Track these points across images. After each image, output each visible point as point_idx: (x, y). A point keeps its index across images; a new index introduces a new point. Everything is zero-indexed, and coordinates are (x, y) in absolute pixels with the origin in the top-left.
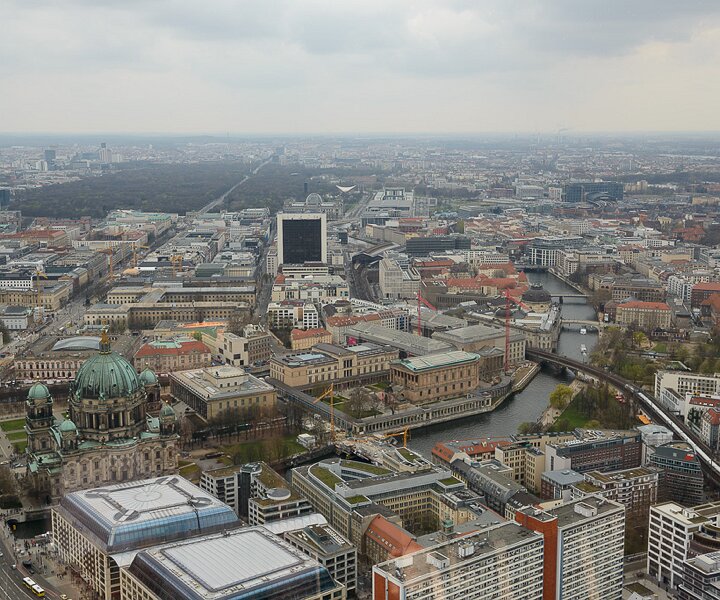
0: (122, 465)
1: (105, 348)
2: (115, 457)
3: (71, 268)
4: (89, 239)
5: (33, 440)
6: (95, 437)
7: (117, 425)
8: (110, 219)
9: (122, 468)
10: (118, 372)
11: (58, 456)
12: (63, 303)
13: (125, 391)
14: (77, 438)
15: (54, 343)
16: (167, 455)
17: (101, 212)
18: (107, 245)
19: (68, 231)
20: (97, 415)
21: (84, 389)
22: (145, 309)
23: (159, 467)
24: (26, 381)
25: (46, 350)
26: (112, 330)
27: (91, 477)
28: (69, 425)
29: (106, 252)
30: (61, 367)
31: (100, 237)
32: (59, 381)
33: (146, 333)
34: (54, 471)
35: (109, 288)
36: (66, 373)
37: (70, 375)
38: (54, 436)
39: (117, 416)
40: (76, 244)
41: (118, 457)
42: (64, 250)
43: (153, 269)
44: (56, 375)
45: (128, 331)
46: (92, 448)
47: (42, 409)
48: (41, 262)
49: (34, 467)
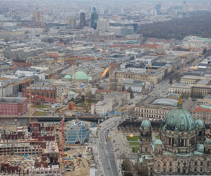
0: (183, 166)
1: (179, 106)
2: (180, 161)
3: (164, 64)
4: (174, 50)
5: (141, 147)
6: (171, 150)
7: (182, 146)
8: (185, 41)
9: (183, 168)
10: (185, 119)
11: (153, 157)
12: (159, 81)
13: (188, 128)
14: (163, 149)
15: (153, 101)
16: (206, 165)
17: (180, 37)
18: (183, 53)
19: (164, 45)
20: (173, 139)
21: (168, 125)
22: (200, 88)
23: (201, 170)
24: (140, 118)
25: (149, 103)
26: (182, 97)
27: (168, 170)
28: (159, 142)
29: (182, 57)
30: (156, 112)
31: (179, 49)
32: (155, 119)
33: (199, 100)
34: (151, 164)
35: (182, 76)
36: (158, 116)
37: (160, 117)
38: (151, 146)
39: (183, 140)
40: (167, 52)
41: (182, 161)
42: (161, 55)
43: (205, 67)
44: (153, 117)
45: (190, 98)
46: (169, 155)
47: (147, 132)
48: (150, 60)
49: (141, 160)
